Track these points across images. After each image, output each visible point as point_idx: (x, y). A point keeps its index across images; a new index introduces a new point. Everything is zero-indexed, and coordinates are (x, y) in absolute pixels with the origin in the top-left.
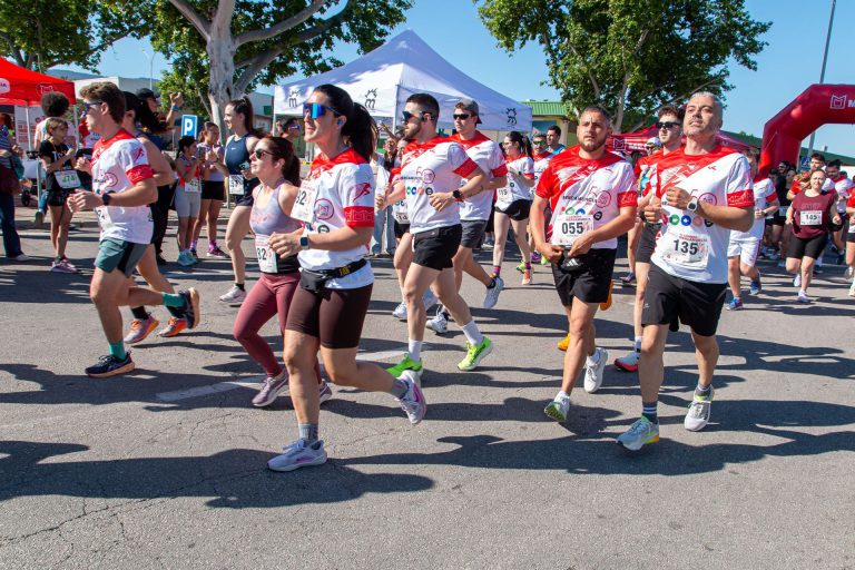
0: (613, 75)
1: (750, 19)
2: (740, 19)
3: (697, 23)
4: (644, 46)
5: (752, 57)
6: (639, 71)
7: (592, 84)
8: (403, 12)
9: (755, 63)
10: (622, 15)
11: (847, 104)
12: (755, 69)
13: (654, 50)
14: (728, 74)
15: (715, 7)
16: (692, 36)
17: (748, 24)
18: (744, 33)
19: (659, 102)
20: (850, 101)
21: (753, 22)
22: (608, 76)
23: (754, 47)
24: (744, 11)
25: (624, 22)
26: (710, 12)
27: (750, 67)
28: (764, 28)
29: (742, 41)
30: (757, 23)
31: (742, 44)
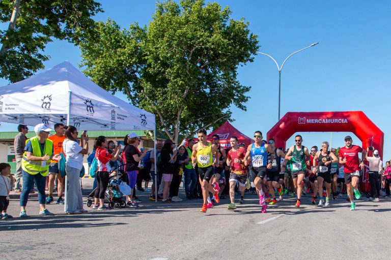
0: (171, 112)
1: (240, 85)
2: (235, 84)
3: (213, 86)
4: (188, 96)
5: (243, 104)
6: (187, 109)
7: (159, 117)
8: (42, 61)
9: (245, 107)
10: (175, 78)
11: (306, 122)
12: (246, 110)
13: (194, 99)
14: (231, 113)
15: (221, 78)
16: (211, 93)
17: (239, 87)
18: (238, 92)
19: (198, 127)
20: (308, 120)
21: (241, 86)
22: (168, 112)
23: (244, 99)
24: (237, 80)
25: (177, 82)
26: (219, 80)
27: (243, 109)
28: (247, 90)
29: (237, 96)
30: (244, 87)
31: (237, 98)
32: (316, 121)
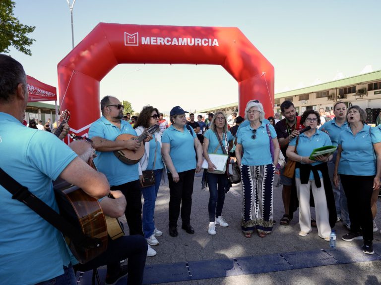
1: (20, 23)
2: (13, 22)
5: (26, 47)
9: (29, 50)
11: (140, 42)
12: (30, 54)
17: (19, 26)
18: (18, 31)
20: (143, 39)
21: (22, 25)
23: (27, 41)
24: (14, 16)
27: (26, 53)
28: (31, 30)
29: (17, 36)
30: (26, 26)
31: (18, 39)
32: (161, 41)
